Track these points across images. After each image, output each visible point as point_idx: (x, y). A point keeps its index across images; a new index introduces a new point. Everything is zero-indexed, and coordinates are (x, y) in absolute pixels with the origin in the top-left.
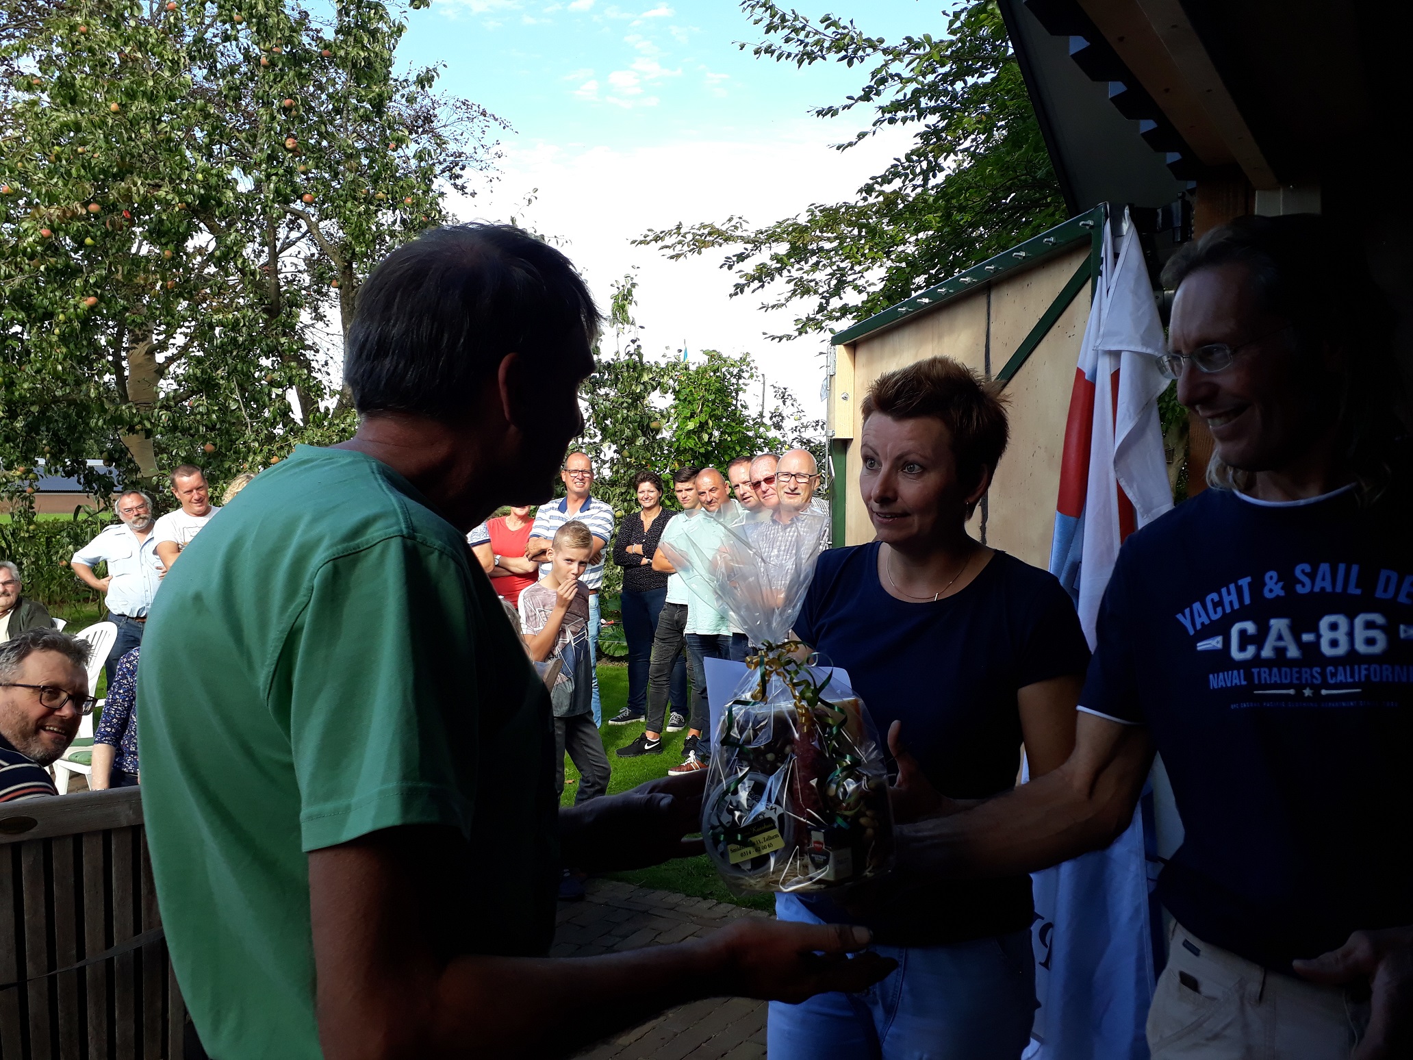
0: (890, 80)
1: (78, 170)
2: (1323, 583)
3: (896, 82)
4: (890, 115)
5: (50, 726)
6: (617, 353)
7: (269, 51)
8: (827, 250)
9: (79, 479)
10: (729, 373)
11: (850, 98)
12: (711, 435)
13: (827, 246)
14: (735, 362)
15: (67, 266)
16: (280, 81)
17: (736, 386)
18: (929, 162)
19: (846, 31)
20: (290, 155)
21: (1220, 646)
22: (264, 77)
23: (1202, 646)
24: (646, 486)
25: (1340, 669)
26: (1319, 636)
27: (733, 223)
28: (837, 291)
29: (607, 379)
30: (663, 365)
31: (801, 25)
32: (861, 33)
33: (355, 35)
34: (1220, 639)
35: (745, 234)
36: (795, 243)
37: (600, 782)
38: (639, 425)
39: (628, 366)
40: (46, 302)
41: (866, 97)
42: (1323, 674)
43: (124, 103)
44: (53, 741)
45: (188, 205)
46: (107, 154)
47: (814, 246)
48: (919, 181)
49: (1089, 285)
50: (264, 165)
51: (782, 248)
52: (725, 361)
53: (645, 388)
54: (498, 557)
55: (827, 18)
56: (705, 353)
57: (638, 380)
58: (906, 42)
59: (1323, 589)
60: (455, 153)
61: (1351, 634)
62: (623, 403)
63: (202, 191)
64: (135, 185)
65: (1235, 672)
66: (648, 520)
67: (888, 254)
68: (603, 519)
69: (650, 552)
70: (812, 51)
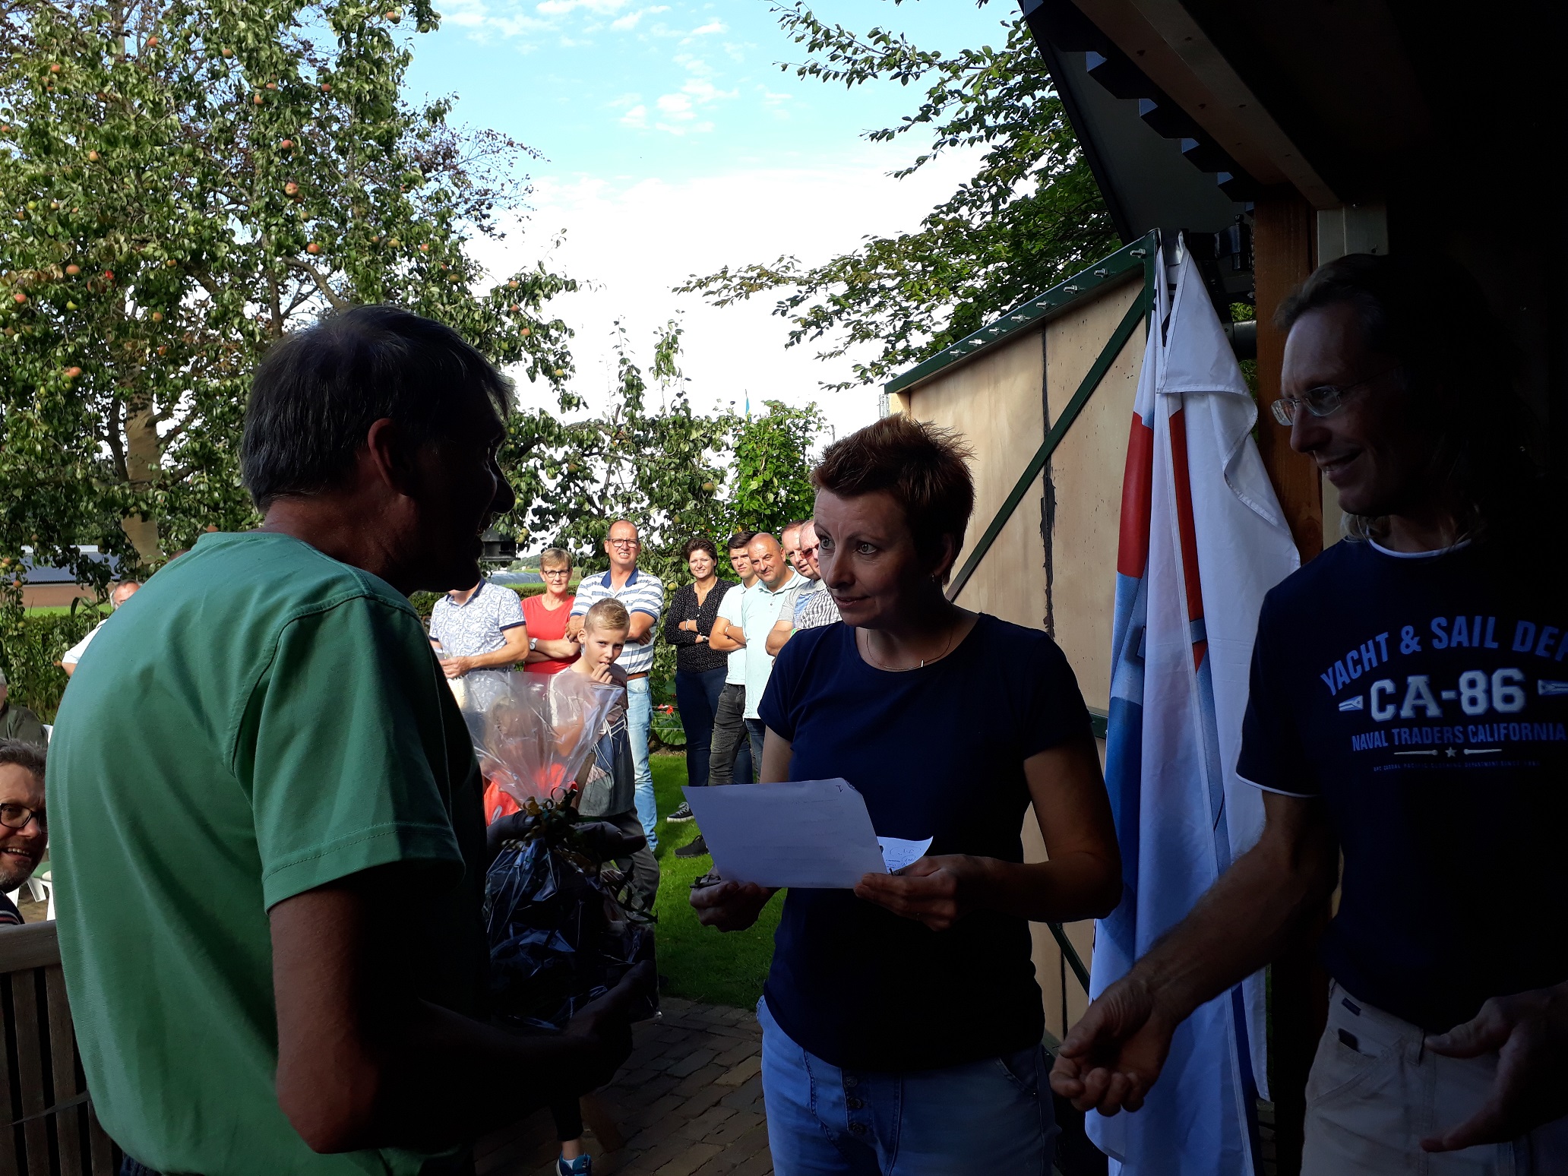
0: (949, 97)
1: (55, 228)
2: (1460, 638)
3: (956, 100)
4: (951, 136)
5: (12, 848)
6: (663, 408)
7: (263, 87)
8: (889, 288)
9: (72, 569)
10: (794, 425)
11: (906, 119)
12: (777, 494)
13: (889, 283)
14: (801, 412)
15: (46, 334)
16: (276, 121)
17: (802, 440)
18: (999, 187)
19: (897, 46)
20: (291, 201)
21: (1360, 706)
22: (258, 116)
23: (1344, 706)
24: (698, 554)
25: (1480, 727)
26: (1459, 694)
27: (784, 263)
28: (902, 334)
29: (652, 438)
30: (714, 420)
31: (847, 41)
32: (914, 48)
33: (358, 66)
34: (1360, 698)
35: (797, 275)
36: (853, 282)
37: (648, 886)
38: (689, 489)
39: (674, 423)
40: (26, 374)
41: (924, 117)
42: (1465, 733)
43: (104, 150)
44: (17, 864)
45: (179, 261)
46: (86, 208)
47: (874, 285)
48: (988, 208)
49: (1143, 322)
50: (263, 215)
51: (840, 288)
52: (790, 413)
53: (695, 445)
54: (534, 640)
55: (875, 33)
56: (767, 403)
57: (686, 438)
58: (963, 55)
59: (1460, 643)
60: (480, 190)
61: (1489, 691)
62: (670, 464)
63: (194, 246)
64: (117, 241)
65: (1377, 733)
66: (702, 592)
67: (954, 290)
68: (652, 593)
69: (706, 628)
70: (861, 68)
